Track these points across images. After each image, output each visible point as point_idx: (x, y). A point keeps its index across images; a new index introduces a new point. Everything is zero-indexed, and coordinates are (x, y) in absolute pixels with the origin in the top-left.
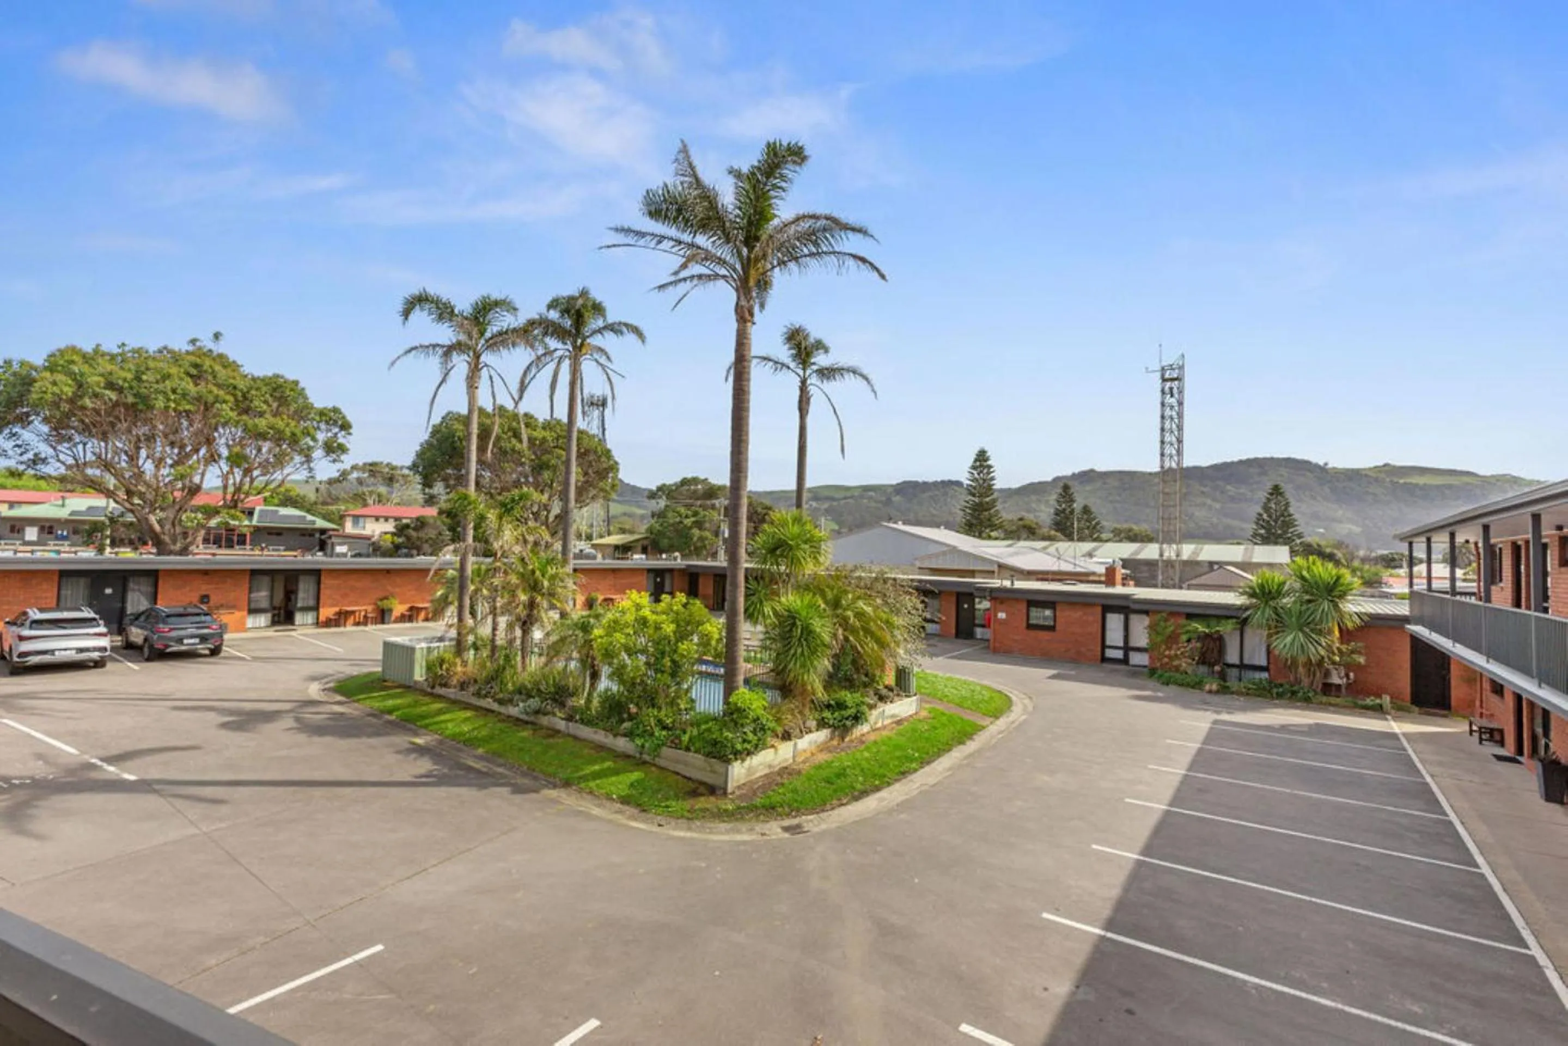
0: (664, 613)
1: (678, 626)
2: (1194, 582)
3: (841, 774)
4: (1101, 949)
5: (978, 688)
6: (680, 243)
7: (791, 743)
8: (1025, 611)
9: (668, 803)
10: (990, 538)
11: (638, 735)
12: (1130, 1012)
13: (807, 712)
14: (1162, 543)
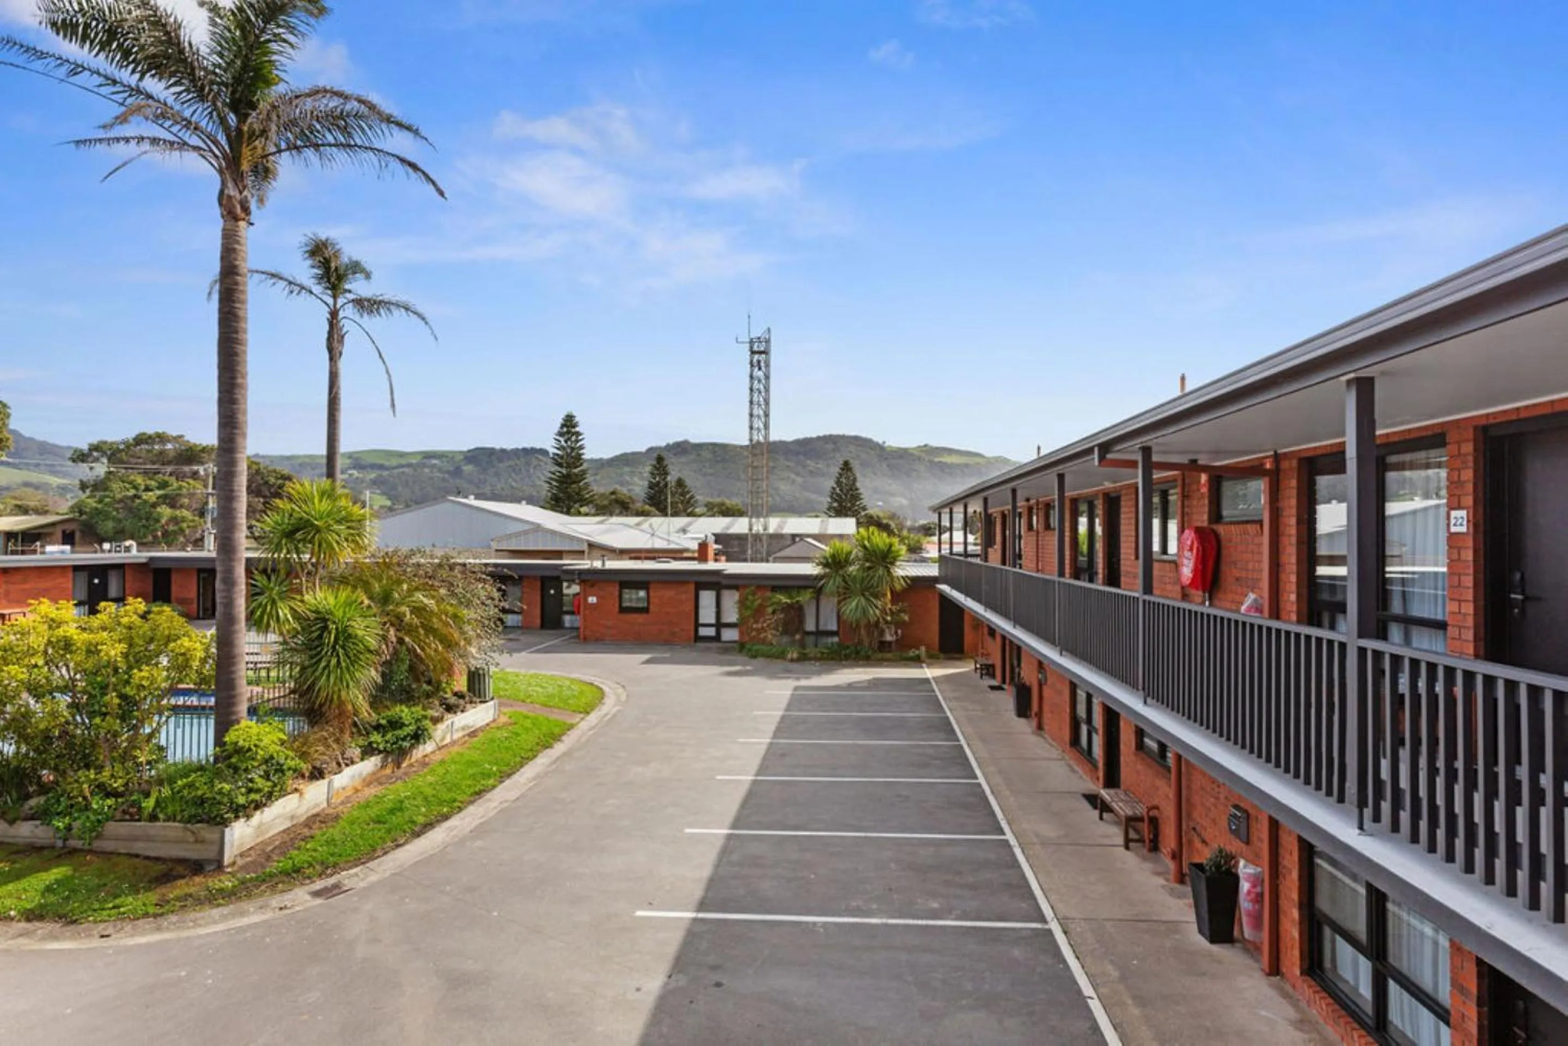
0: (104, 629)
1: (131, 646)
2: (778, 555)
3: (398, 808)
4: (694, 932)
5: (568, 683)
6: (115, 82)
7: (325, 782)
8: (617, 593)
9: (117, 901)
10: (579, 514)
11: (58, 814)
12: (718, 985)
13: (347, 737)
14: (751, 517)
